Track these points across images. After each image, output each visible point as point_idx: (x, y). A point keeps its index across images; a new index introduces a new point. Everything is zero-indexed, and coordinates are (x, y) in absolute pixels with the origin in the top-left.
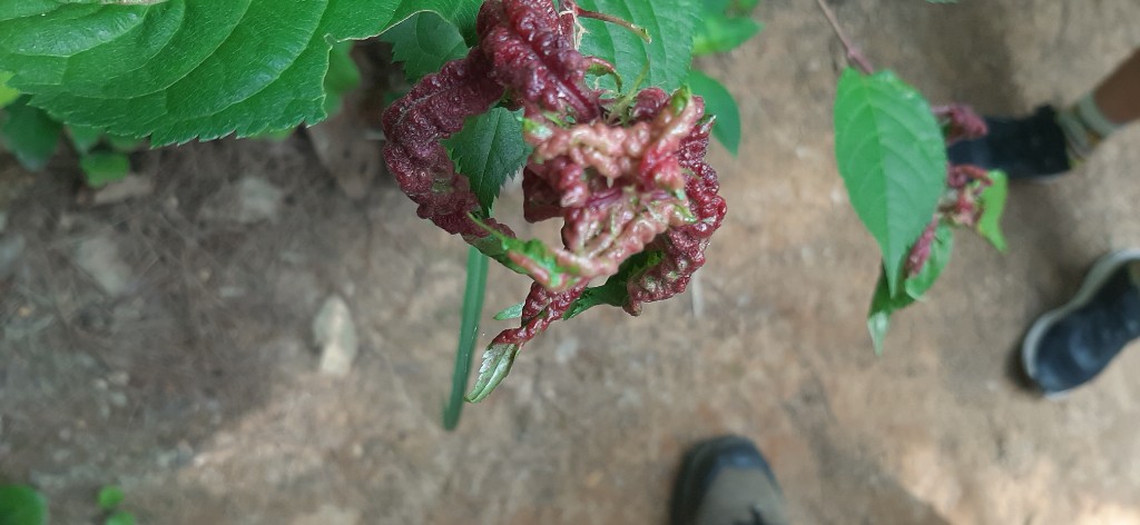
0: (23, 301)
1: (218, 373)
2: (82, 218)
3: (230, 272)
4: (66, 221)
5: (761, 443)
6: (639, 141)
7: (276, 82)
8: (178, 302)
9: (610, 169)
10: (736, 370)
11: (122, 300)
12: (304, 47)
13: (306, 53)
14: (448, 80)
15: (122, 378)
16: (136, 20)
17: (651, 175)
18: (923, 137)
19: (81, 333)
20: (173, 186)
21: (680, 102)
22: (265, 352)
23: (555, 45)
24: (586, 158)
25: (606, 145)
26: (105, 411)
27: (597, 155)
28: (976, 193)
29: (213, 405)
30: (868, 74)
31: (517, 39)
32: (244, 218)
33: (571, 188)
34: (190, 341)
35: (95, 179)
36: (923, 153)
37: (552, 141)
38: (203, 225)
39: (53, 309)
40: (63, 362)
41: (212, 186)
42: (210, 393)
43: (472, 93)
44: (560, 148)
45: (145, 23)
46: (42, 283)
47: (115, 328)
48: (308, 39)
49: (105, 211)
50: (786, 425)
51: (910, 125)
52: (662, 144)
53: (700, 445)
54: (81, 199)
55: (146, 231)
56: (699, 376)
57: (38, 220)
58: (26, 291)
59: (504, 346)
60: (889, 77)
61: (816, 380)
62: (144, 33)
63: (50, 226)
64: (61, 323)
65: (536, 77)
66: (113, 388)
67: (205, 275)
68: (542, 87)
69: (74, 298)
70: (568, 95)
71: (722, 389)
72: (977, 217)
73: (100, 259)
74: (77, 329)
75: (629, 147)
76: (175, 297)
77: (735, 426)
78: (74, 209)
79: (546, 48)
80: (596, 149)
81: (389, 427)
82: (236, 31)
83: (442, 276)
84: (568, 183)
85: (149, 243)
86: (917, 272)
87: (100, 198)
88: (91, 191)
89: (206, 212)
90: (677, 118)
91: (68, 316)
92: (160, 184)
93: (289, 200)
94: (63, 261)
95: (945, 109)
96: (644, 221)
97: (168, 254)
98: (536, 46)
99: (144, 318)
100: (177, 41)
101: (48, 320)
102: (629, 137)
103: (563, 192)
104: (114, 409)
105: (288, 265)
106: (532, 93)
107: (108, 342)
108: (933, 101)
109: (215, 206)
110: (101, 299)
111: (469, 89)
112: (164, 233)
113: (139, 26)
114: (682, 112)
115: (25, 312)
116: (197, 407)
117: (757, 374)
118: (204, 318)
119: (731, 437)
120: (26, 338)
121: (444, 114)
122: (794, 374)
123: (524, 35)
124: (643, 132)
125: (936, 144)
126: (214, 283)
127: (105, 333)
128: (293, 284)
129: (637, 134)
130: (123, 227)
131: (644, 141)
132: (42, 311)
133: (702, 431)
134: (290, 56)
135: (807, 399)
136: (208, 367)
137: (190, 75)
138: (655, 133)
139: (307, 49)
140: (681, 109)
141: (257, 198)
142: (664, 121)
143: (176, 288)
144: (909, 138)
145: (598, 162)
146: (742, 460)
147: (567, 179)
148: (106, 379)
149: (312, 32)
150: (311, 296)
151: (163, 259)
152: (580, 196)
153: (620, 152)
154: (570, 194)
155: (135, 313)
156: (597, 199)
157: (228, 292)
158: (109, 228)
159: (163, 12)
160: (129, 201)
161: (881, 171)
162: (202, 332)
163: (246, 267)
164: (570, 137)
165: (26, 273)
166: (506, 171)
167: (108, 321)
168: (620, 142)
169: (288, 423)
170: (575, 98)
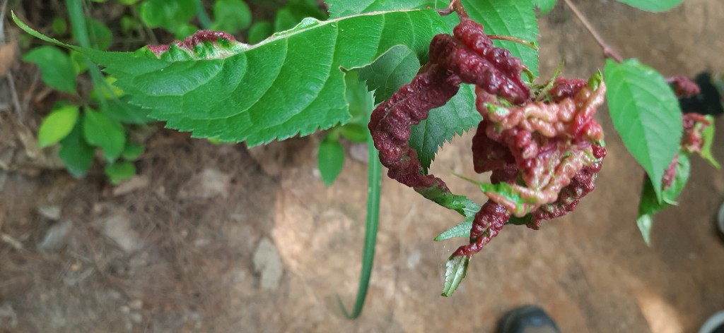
0: (74, 261)
1: (197, 295)
2: (107, 205)
3: (200, 231)
4: (97, 208)
5: (547, 308)
6: (569, 111)
7: (316, 99)
8: (168, 253)
9: (549, 131)
10: (525, 262)
11: (135, 254)
12: (328, 76)
13: (330, 79)
14: (419, 87)
15: (138, 304)
16: (219, 69)
17: (583, 132)
18: (663, 98)
19: (111, 278)
20: (161, 180)
21: (596, 83)
22: (225, 279)
23: (502, 55)
24: (533, 126)
25: (546, 116)
26: (129, 326)
27: (541, 123)
28: (701, 131)
29: (195, 316)
30: (618, 62)
31: (474, 54)
32: (206, 195)
33: (527, 146)
34: (178, 277)
35: (115, 179)
36: (665, 108)
37: (510, 117)
38: (181, 202)
39: (93, 264)
40: (100, 297)
41: (186, 177)
42: (193, 308)
43: (437, 93)
44: (516, 121)
45: (224, 70)
46: (85, 249)
47: (131, 273)
48: (329, 71)
49: (120, 200)
50: (562, 296)
51: (653, 91)
52: (588, 110)
53: (507, 314)
54: (105, 193)
55: (147, 210)
56: (501, 268)
57: (79, 209)
58: (74, 254)
59: (460, 257)
60: (634, 63)
61: (577, 264)
62: (225, 77)
63: (88, 211)
64: (98, 273)
65: (494, 76)
66: (133, 311)
67: (185, 233)
68: (499, 83)
69: (105, 256)
70: (514, 86)
71: (517, 276)
72: (701, 146)
73: (119, 230)
74: (109, 276)
75: (563, 115)
76: (167, 249)
77: (528, 299)
78: (102, 199)
79: (497, 58)
80: (539, 119)
81: (307, 320)
82: (283, 69)
83: (330, 219)
84: (524, 143)
85: (148, 216)
86: (669, 185)
87: (117, 191)
88: (113, 187)
89: (182, 194)
90: (594, 94)
91: (102, 267)
92: (153, 179)
93: (233, 181)
94: (97, 233)
95: (672, 79)
96: (568, 164)
97: (161, 222)
98: (490, 57)
99: (149, 264)
100: (247, 79)
101: (90, 272)
102: (561, 108)
103: (522, 150)
104: (134, 324)
105: (235, 221)
106: (493, 88)
107: (127, 282)
108: (666, 75)
109: (187, 189)
110: (121, 255)
111: (435, 91)
112: (158, 209)
113: (220, 73)
114: (597, 90)
115: (75, 267)
116: (185, 318)
117: (539, 263)
118: (186, 260)
119: (527, 306)
120: (77, 284)
121: (418, 109)
122: (563, 261)
123: (479, 53)
124: (570, 105)
125: (672, 101)
126: (191, 238)
127: (125, 277)
128: (239, 234)
129: (567, 106)
130: (132, 209)
131: (572, 110)
132: (85, 266)
133: (508, 303)
134: (321, 82)
135: (574, 277)
136: (191, 292)
137: (262, 99)
138: (580, 105)
139: (330, 78)
140: (596, 87)
141: (213, 182)
142: (585, 96)
143: (167, 244)
144: (654, 100)
145: (542, 127)
146: (537, 321)
147: (523, 141)
148: (128, 305)
149: (330, 66)
150: (251, 240)
151: (158, 226)
152: (534, 151)
153: (557, 120)
154: (527, 151)
155: (143, 262)
156: (544, 151)
157: (200, 242)
158: (123, 210)
159: (234, 62)
160: (135, 192)
161: (640, 123)
162: (186, 270)
163: (210, 226)
164: (523, 112)
165: (75, 243)
166: (437, 143)
167: (127, 269)
168: (555, 113)
169: (243, 323)
170: (518, 87)
